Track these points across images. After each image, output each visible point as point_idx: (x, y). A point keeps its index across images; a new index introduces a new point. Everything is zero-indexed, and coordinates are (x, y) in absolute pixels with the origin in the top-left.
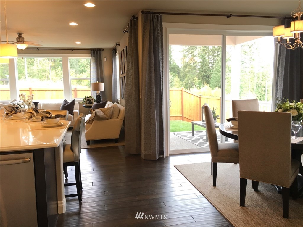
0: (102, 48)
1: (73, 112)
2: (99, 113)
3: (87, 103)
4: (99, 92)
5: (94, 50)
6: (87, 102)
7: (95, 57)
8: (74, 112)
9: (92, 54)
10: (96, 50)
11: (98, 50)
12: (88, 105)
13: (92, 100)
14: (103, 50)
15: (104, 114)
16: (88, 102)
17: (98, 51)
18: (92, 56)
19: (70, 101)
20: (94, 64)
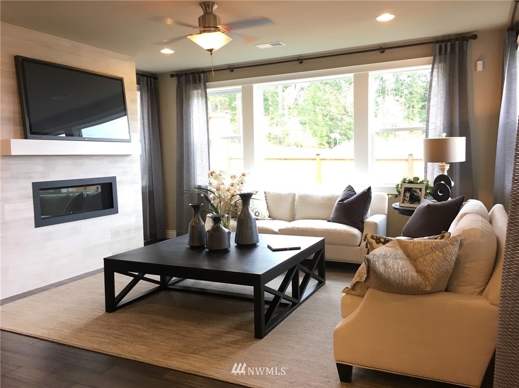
0: (468, 33)
1: (363, 223)
2: (385, 264)
3: (404, 200)
4: (447, 167)
5: (443, 41)
6: (404, 196)
7: (445, 61)
8: (368, 222)
9: (437, 52)
10: (449, 40)
11: (456, 39)
12: (407, 205)
13: (418, 191)
14: (474, 37)
15: (415, 267)
16: (408, 195)
17: (457, 42)
18: (437, 61)
19: (359, 190)
20: (441, 82)
